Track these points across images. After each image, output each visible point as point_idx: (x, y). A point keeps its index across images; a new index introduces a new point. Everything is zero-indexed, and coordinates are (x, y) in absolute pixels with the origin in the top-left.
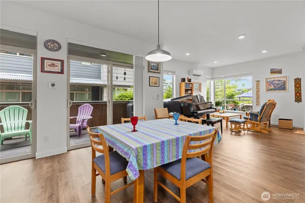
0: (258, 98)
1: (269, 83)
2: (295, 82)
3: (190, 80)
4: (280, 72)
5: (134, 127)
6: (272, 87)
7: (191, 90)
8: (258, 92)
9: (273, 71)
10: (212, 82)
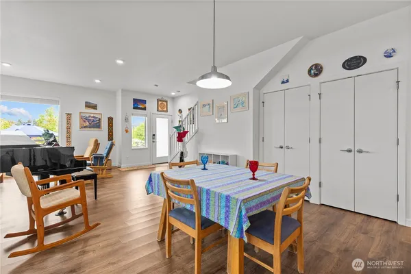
0: (68, 136)
1: (83, 118)
2: (109, 120)
4: (95, 107)
5: (254, 175)
6: (87, 124)
8: (69, 128)
9: (88, 105)
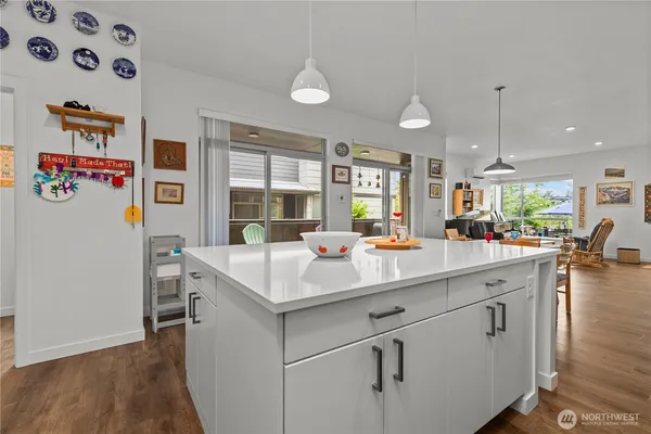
0: (582, 215)
1: (602, 191)
2: (646, 190)
3: (468, 186)
4: (621, 174)
6: (608, 198)
7: (471, 202)
8: (582, 206)
9: (609, 173)
10: (498, 188)
